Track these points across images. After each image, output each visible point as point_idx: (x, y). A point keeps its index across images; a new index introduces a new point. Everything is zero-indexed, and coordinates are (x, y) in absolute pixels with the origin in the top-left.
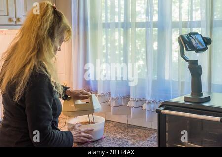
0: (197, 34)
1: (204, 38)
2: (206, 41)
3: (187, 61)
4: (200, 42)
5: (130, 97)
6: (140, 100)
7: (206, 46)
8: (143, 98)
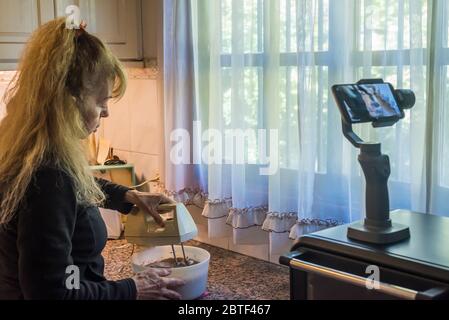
0: (380, 81)
1: (396, 93)
2: (401, 98)
3: (357, 145)
4: (385, 102)
5: (267, 210)
6: (287, 217)
7: (401, 111)
8: (294, 213)
